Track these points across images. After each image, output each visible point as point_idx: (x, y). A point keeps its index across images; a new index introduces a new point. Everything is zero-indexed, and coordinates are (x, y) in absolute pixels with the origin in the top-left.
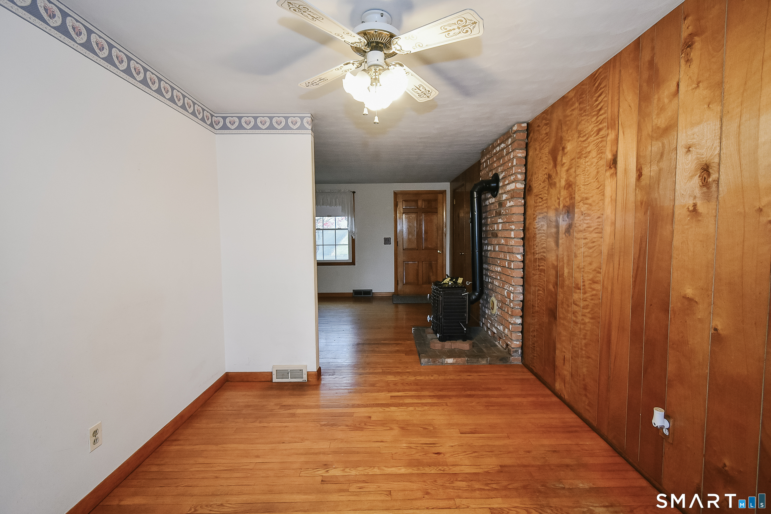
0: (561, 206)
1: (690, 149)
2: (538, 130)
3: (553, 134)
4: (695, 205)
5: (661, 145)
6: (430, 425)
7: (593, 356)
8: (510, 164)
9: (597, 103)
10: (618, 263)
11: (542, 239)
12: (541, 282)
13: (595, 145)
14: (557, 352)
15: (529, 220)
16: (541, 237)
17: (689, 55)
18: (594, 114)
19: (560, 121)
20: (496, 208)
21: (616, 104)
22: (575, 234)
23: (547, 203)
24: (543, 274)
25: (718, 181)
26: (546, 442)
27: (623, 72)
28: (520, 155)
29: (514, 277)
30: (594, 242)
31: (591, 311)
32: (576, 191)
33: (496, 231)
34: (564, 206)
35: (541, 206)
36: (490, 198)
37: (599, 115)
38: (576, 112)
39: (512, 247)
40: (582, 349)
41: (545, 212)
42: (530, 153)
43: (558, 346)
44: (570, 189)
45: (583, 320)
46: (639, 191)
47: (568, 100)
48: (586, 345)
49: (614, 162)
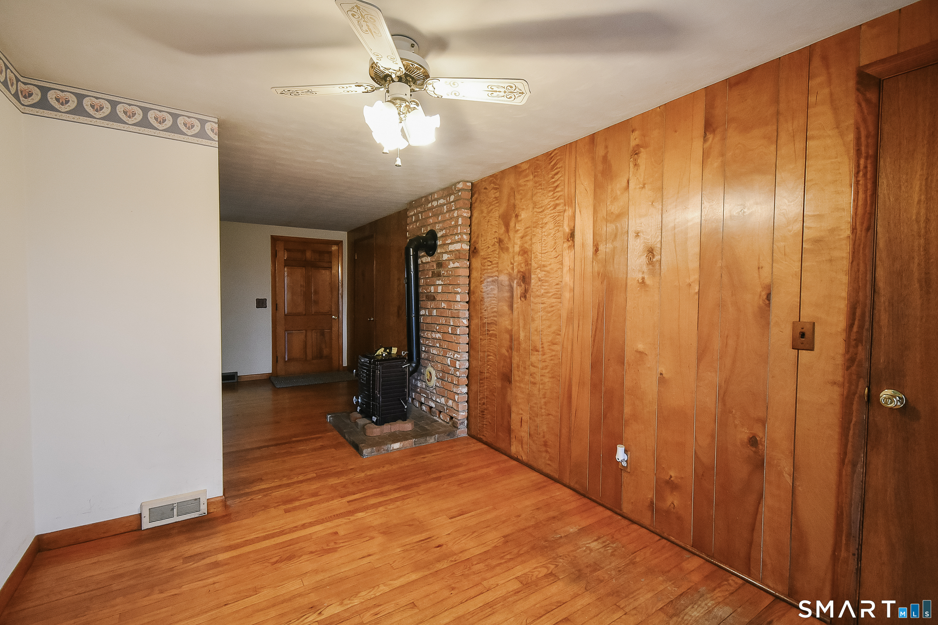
0: (516, 271)
1: (639, 234)
2: (485, 193)
3: (505, 199)
4: (643, 279)
5: (614, 228)
6: (414, 520)
7: (554, 413)
8: (453, 223)
9: (553, 180)
10: (577, 325)
11: (493, 303)
12: (492, 347)
13: (552, 218)
14: (513, 415)
15: (474, 283)
16: (491, 300)
17: (636, 161)
18: (550, 189)
19: (512, 188)
20: (433, 268)
21: (573, 185)
22: (532, 298)
23: (497, 267)
24: (493, 338)
25: (661, 262)
26: (528, 503)
27: (578, 159)
28: (465, 215)
29: (460, 343)
30: (552, 307)
31: (551, 370)
32: (532, 258)
33: (432, 294)
34: (519, 272)
35: (491, 269)
36: (423, 256)
37: (556, 191)
38: (530, 184)
39: (457, 311)
40: (541, 408)
41: (496, 276)
42: (475, 214)
43: (514, 409)
44: (526, 255)
45: (542, 380)
46: (596, 263)
47: (520, 170)
48: (546, 403)
49: (572, 235)
